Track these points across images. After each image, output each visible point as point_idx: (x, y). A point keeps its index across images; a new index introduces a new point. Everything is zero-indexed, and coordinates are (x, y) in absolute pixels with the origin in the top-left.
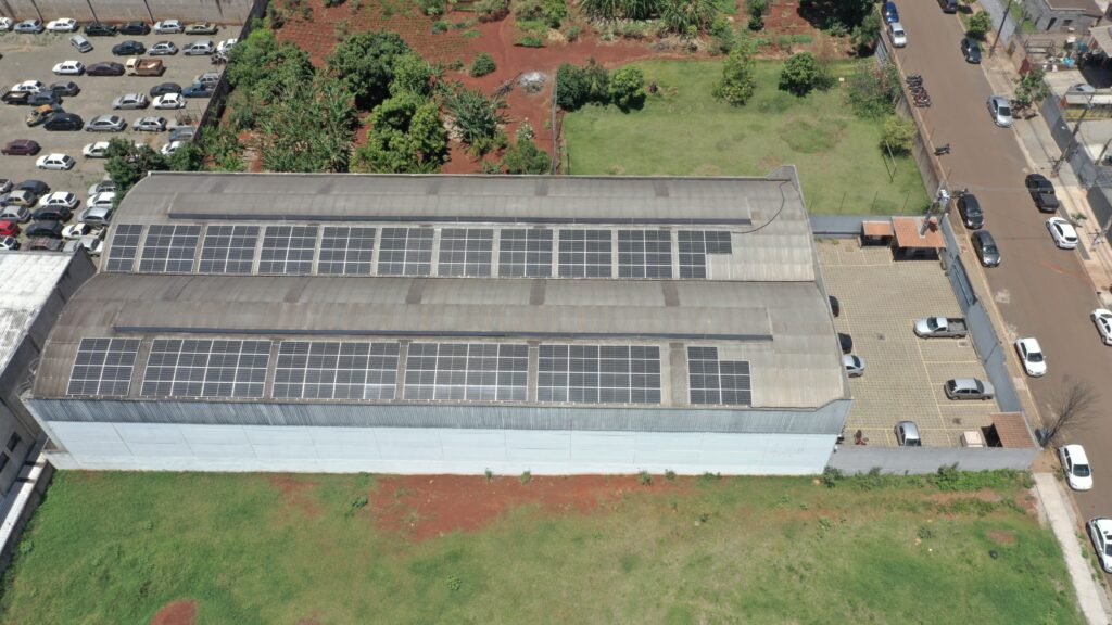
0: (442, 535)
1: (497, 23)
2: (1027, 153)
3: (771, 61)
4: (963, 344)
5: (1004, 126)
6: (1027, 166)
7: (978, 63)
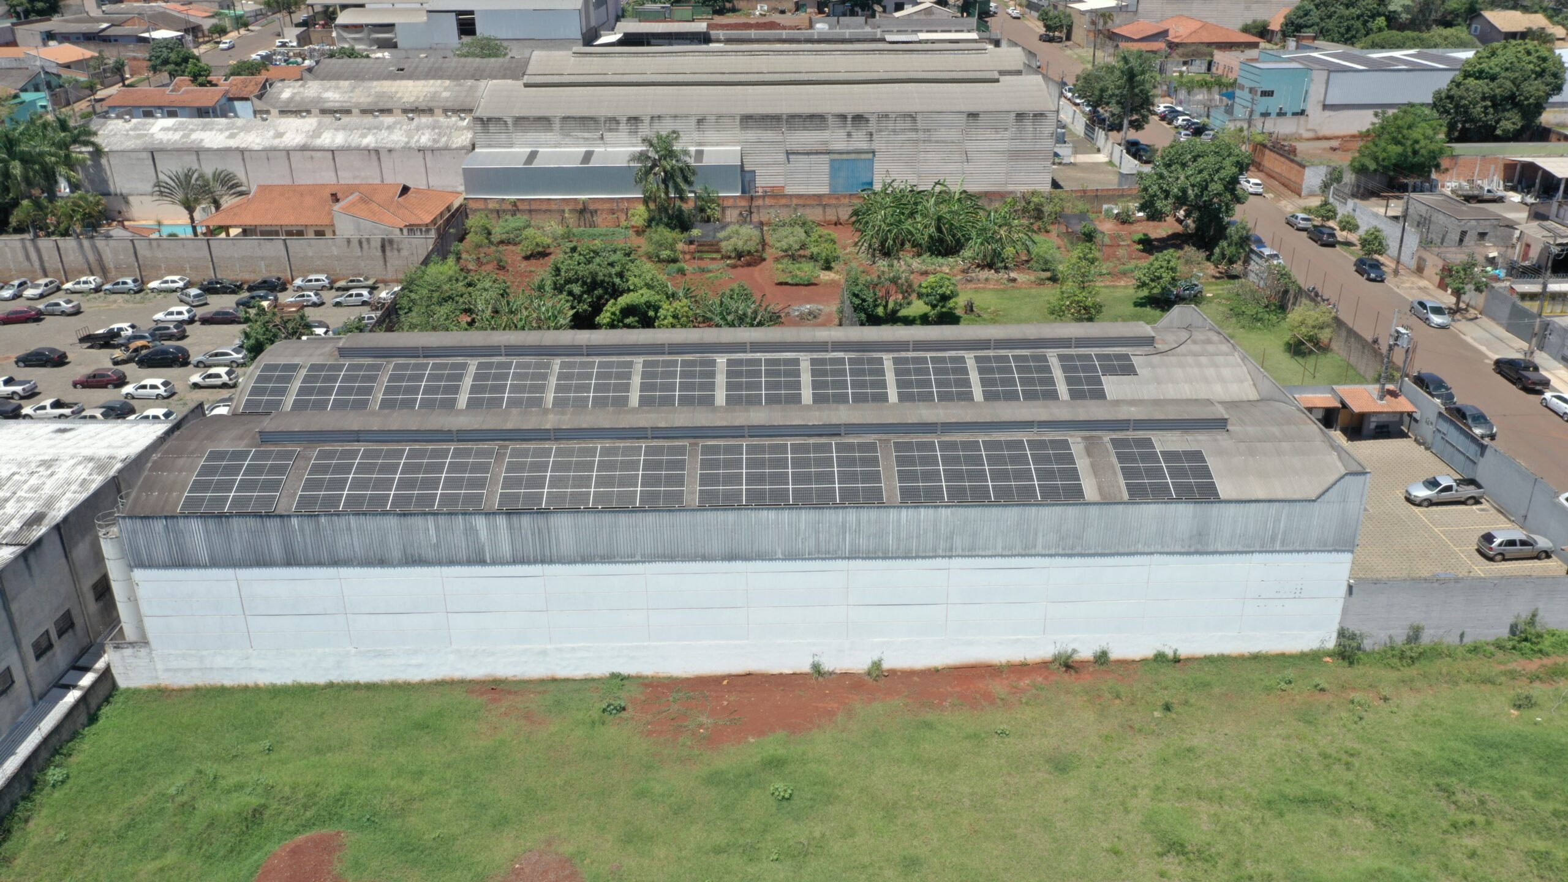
0: (752, 740)
1: (751, 269)
2: (1483, 349)
3: (1115, 287)
4: (1483, 510)
5: (1442, 327)
6: (1488, 358)
7: (1382, 281)
